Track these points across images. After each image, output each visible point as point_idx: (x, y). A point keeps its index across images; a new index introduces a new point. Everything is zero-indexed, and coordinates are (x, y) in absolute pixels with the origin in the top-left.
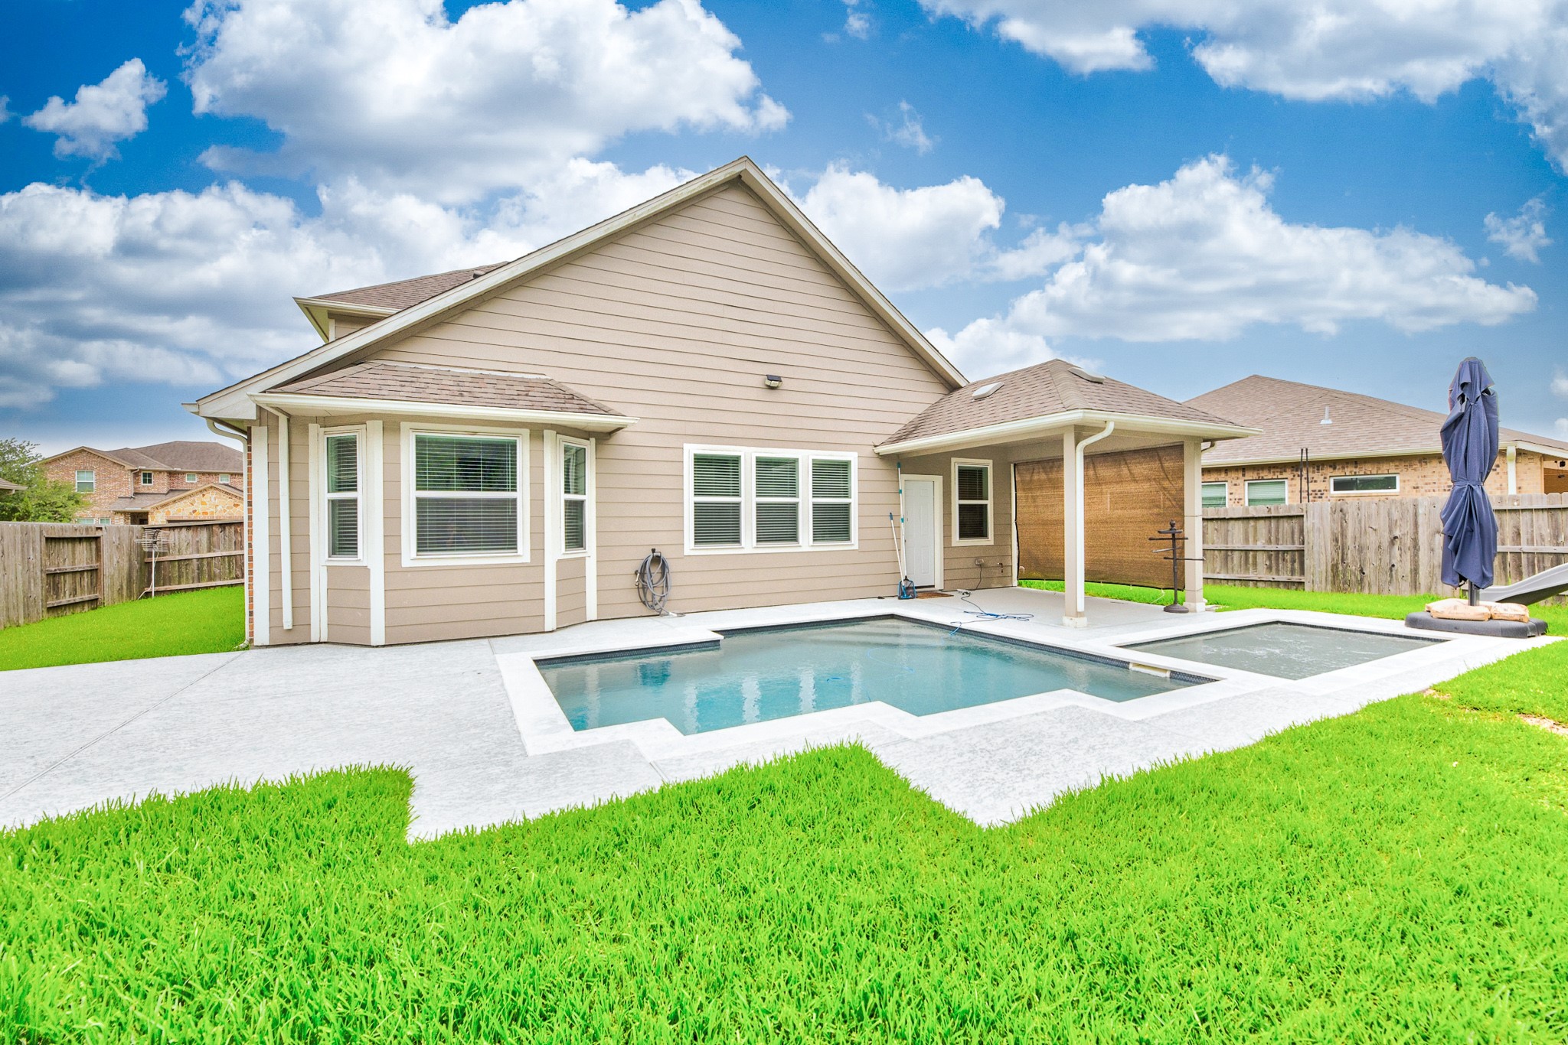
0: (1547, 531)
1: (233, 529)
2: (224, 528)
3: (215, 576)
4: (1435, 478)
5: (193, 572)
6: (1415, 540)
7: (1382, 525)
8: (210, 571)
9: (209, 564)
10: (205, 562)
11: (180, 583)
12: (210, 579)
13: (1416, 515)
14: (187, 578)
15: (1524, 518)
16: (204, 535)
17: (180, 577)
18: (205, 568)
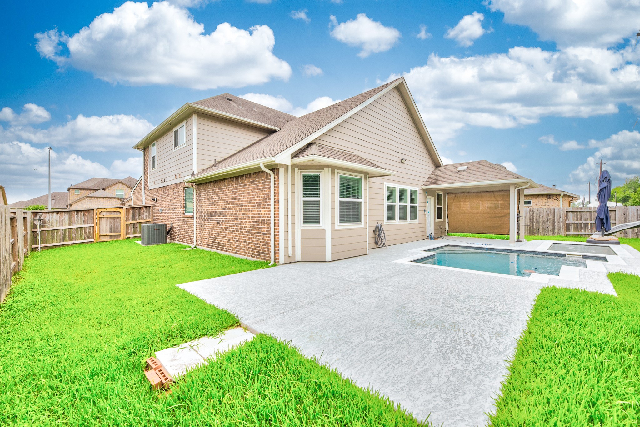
0: (589, 217)
1: (83, 213)
2: (78, 213)
3: (73, 238)
4: (542, 202)
5: (60, 236)
6: (554, 220)
7: (544, 215)
8: (70, 235)
9: (69, 232)
10: (67, 231)
11: (52, 242)
12: (70, 240)
13: (554, 212)
14: (57, 240)
15: (583, 213)
16: (66, 216)
17: (53, 239)
18: (67, 234)
